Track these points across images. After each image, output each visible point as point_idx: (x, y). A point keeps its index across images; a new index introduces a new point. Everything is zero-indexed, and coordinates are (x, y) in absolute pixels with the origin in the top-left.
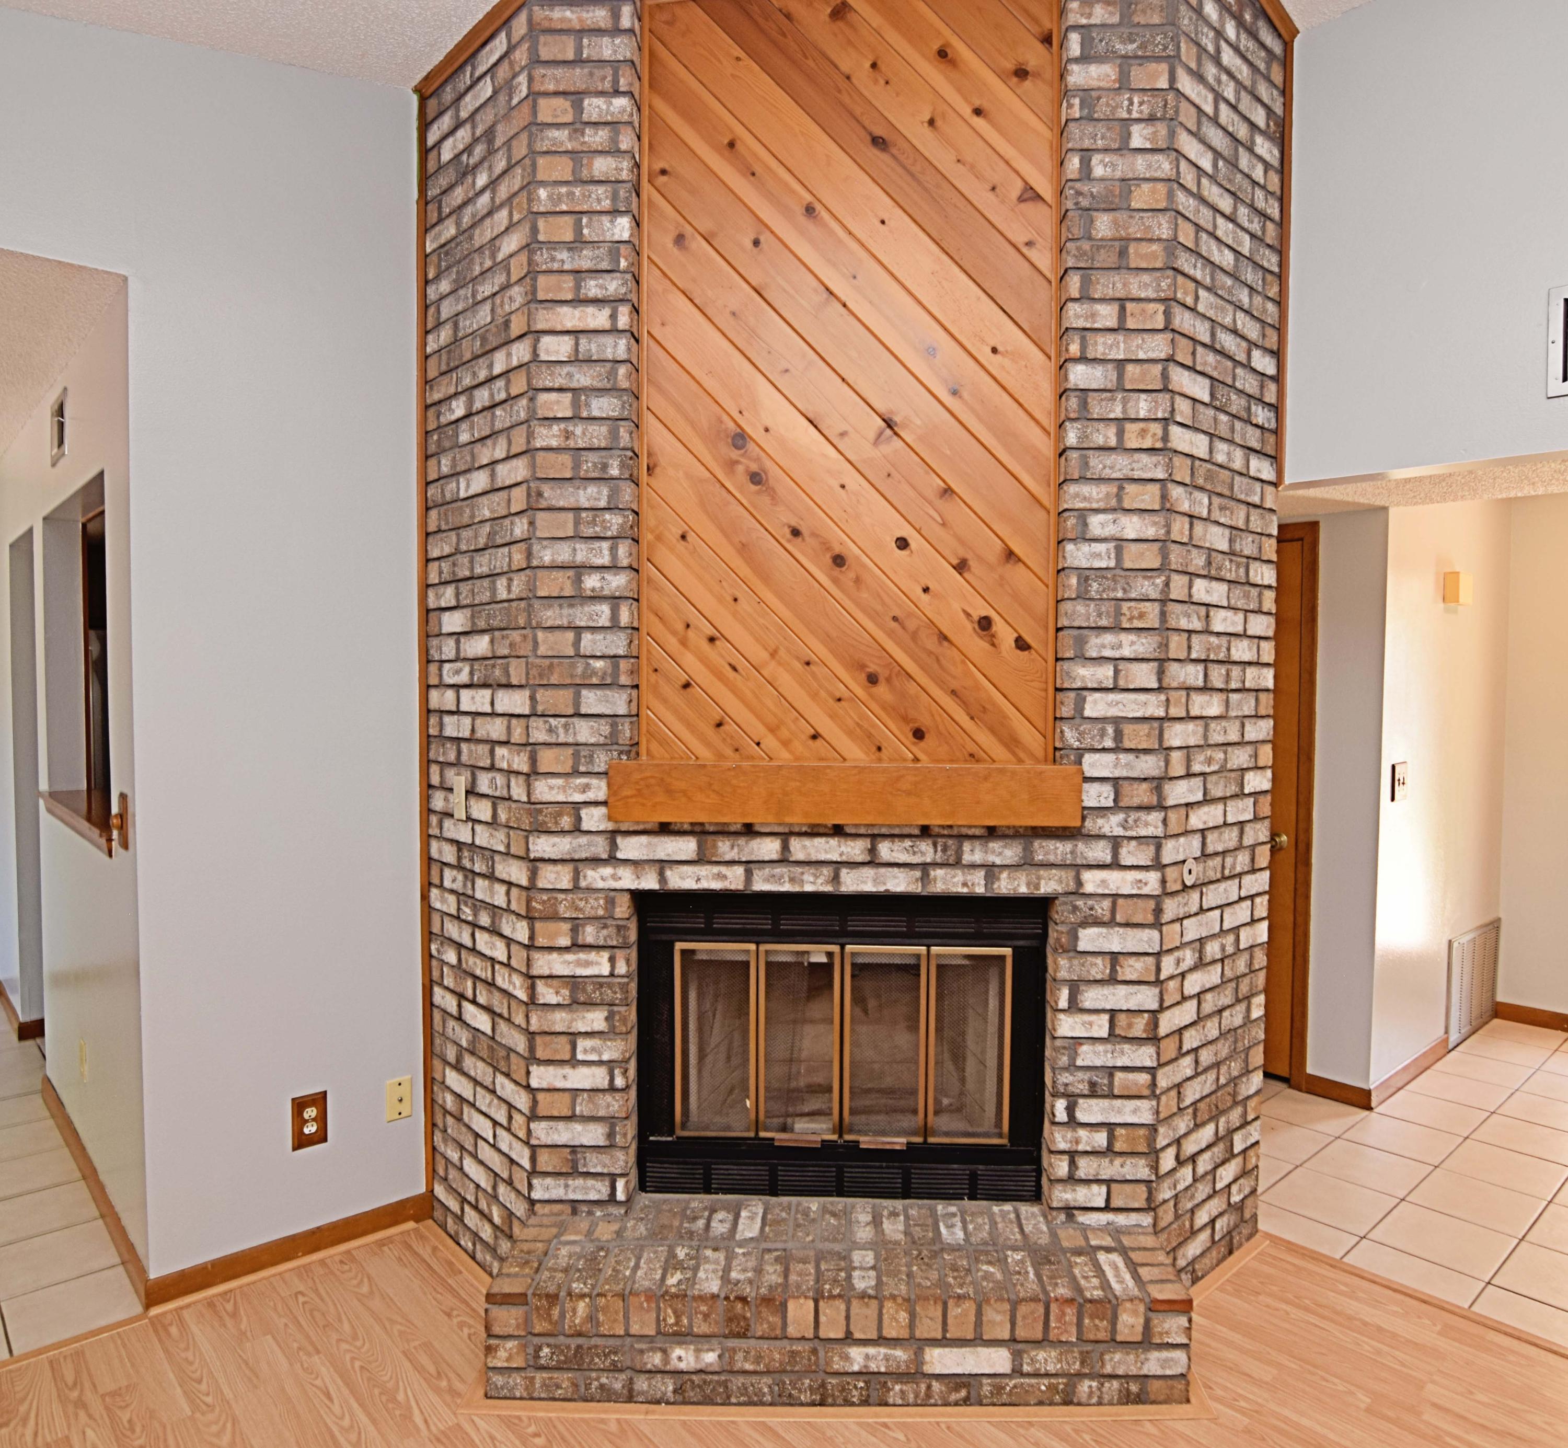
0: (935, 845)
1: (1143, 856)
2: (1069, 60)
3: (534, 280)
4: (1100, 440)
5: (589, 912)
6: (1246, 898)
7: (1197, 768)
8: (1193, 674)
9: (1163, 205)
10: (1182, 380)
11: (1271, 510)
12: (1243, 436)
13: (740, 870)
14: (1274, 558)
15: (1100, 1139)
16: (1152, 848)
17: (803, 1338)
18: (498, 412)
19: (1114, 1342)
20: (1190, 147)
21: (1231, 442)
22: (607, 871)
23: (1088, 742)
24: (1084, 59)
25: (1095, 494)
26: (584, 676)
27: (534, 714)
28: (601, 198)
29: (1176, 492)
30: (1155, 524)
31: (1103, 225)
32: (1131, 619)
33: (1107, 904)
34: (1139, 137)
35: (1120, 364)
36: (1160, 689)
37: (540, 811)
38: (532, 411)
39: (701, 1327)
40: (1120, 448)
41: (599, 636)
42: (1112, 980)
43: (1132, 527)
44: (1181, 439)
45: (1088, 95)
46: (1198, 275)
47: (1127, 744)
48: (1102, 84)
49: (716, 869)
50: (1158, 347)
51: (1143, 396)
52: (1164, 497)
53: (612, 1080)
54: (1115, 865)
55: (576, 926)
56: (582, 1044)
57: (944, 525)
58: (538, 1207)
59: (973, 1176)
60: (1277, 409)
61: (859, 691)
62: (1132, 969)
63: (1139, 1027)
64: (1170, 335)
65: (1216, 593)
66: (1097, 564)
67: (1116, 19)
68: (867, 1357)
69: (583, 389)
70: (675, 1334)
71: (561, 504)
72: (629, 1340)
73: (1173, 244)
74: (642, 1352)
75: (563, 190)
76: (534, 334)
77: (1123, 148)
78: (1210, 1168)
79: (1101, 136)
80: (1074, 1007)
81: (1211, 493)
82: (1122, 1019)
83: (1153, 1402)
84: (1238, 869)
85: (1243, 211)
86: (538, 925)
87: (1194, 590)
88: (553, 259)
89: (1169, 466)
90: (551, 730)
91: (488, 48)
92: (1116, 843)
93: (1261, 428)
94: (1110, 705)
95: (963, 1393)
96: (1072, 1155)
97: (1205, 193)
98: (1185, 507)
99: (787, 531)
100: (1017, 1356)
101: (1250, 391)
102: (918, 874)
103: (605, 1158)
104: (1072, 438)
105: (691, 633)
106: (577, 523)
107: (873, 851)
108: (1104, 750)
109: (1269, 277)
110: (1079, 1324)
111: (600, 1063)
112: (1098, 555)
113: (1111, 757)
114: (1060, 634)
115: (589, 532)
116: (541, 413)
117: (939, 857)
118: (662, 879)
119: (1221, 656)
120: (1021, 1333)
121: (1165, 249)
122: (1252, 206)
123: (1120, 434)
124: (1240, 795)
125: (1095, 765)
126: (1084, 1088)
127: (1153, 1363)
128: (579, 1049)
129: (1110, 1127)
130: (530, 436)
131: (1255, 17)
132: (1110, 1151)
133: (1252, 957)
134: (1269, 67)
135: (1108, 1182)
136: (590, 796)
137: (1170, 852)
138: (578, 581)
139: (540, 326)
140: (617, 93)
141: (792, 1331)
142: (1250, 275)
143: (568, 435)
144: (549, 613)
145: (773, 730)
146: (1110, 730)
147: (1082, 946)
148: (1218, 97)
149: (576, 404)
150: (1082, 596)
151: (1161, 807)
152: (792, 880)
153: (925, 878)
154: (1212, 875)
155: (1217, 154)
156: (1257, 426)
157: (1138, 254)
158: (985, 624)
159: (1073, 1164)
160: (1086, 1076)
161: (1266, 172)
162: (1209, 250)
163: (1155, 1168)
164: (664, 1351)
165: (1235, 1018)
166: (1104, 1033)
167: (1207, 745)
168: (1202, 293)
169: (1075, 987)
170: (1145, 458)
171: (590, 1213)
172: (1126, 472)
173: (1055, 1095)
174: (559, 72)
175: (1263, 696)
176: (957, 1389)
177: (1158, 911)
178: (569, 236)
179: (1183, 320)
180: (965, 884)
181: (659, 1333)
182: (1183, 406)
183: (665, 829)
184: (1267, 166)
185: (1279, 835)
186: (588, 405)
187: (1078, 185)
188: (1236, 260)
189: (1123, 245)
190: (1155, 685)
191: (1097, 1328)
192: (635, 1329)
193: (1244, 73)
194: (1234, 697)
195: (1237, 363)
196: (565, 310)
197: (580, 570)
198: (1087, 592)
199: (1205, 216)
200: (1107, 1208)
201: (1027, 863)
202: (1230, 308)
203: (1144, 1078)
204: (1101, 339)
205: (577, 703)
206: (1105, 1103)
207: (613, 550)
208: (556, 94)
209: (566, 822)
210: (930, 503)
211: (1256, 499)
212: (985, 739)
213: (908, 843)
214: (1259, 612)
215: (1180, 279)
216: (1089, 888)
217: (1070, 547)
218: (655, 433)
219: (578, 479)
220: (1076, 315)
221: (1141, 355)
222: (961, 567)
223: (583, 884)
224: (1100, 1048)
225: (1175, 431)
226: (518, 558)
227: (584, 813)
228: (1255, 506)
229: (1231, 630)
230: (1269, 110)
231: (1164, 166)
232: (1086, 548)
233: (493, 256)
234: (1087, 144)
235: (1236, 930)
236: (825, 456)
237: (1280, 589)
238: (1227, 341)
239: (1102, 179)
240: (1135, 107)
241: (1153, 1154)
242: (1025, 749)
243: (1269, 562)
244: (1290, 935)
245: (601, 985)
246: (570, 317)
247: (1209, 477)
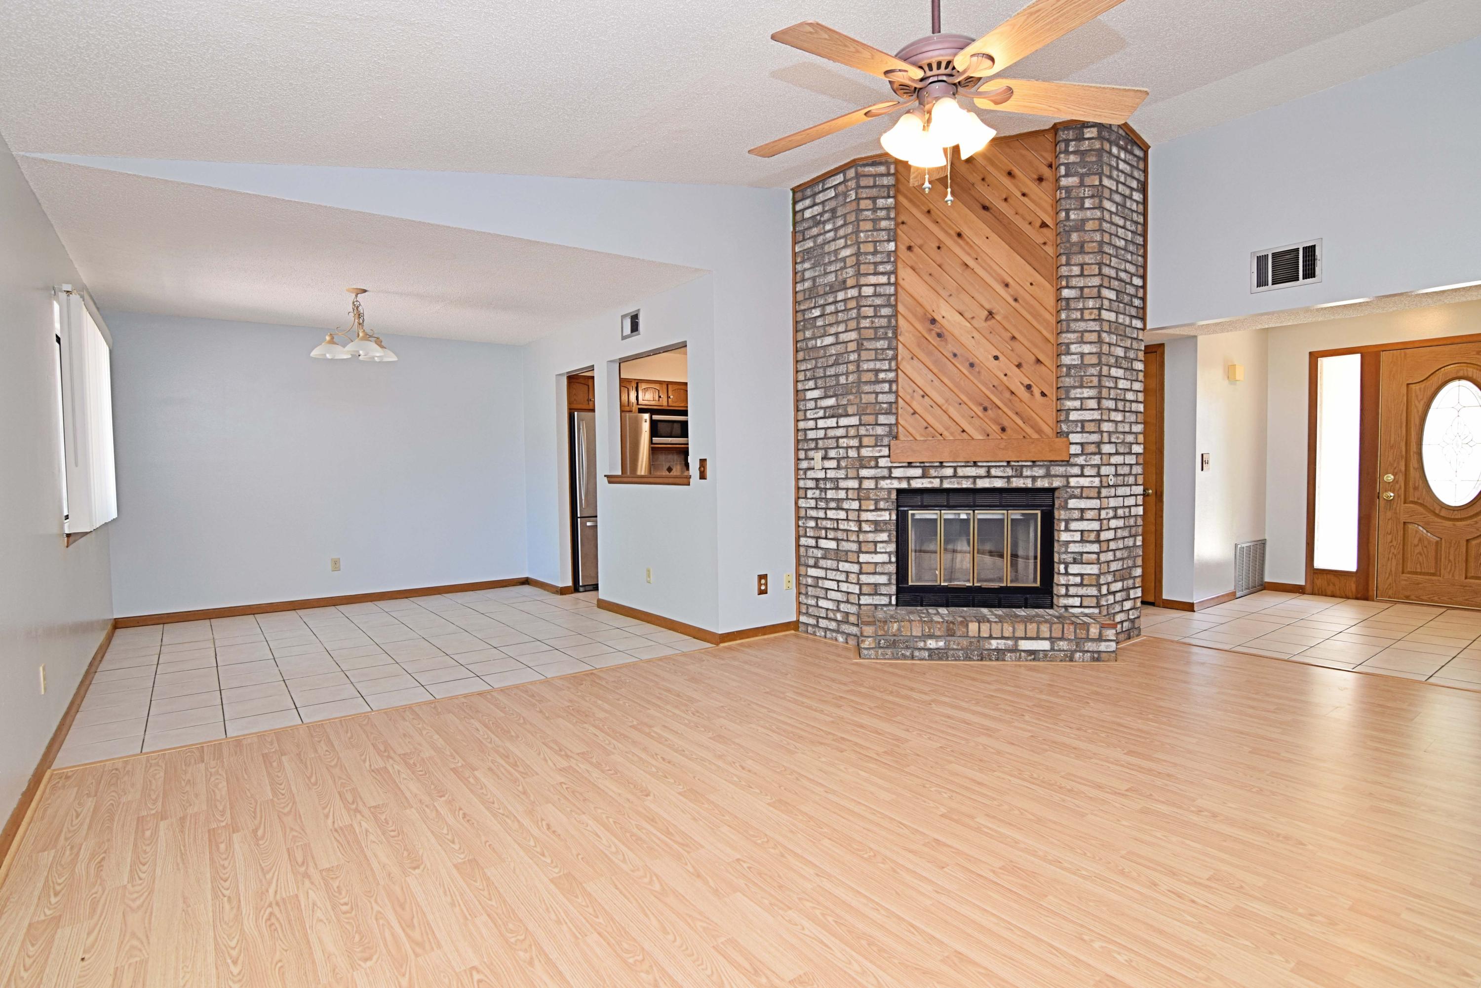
0: (1012, 469)
1: (1093, 472)
2: (1060, 177)
3: (859, 266)
4: (1074, 316)
5: (881, 496)
6: (1133, 495)
7: (1113, 440)
8: (1111, 404)
9: (1097, 228)
10: (1106, 293)
11: (1142, 340)
12: (1130, 311)
13: (938, 480)
14: (1143, 359)
15: (1078, 580)
16: (1096, 469)
17: (974, 637)
18: (840, 314)
19: (1088, 639)
20: (1107, 205)
21: (1124, 314)
22: (888, 481)
23: (1071, 429)
24: (1067, 175)
25: (1072, 337)
26: (879, 410)
27: (860, 424)
28: (884, 235)
29: (1104, 335)
30: (1096, 347)
31: (1075, 237)
32: (1087, 383)
33: (1079, 490)
34: (1088, 203)
35: (1082, 289)
36: (1099, 409)
37: (863, 460)
38: (859, 314)
39: (938, 633)
40: (1082, 319)
41: (885, 395)
42: (1082, 519)
43: (1087, 349)
44: (1105, 315)
45: (1068, 189)
46: (1111, 252)
47: (1086, 430)
48: (1074, 184)
49: (929, 480)
50: (1096, 281)
51: (1091, 300)
52: (1099, 336)
53: (890, 559)
54: (1082, 475)
55: (877, 502)
56: (879, 545)
57: (1012, 350)
58: (862, 607)
59: (1026, 599)
60: (1144, 299)
61: (980, 414)
62: (1089, 515)
63: (1092, 537)
64: (1101, 277)
65: (1119, 373)
66: (1074, 363)
67: (1078, 160)
68: (998, 644)
69: (878, 306)
70: (928, 635)
71: (870, 347)
72: (912, 638)
73: (1101, 243)
74: (917, 642)
75: (870, 233)
76: (859, 286)
77: (1082, 208)
78: (1121, 599)
79: (1073, 204)
80: (1067, 529)
81: (1117, 335)
82: (1086, 534)
83: (1103, 661)
84: (1130, 483)
85: (1128, 223)
86: (862, 502)
87: (1111, 372)
88: (866, 259)
89: (1101, 326)
90: (867, 430)
91: (832, 178)
92: (1082, 467)
93: (1137, 307)
94: (1079, 415)
95: (1033, 657)
96: (1067, 586)
97: (1113, 220)
98: (1107, 340)
99: (952, 354)
100: (1052, 643)
101: (1132, 293)
102: (1006, 480)
103: (887, 588)
104: (1063, 316)
105: (915, 394)
106: (876, 354)
107: (988, 472)
108: (1077, 432)
109: (1139, 247)
110: (1075, 632)
111: (885, 553)
112: (1074, 360)
113: (1080, 435)
114: (1059, 390)
115: (881, 357)
116: (862, 315)
117: (1014, 474)
118: (909, 484)
119: (1122, 398)
120: (1054, 635)
121: (1099, 245)
122: (1132, 221)
123: (1082, 314)
124: (1130, 453)
125: (1074, 438)
126: (1071, 560)
127: (1103, 646)
128: (878, 547)
129: (1082, 575)
130: (858, 323)
131: (1132, 146)
132: (1081, 585)
133: (1136, 520)
134: (1138, 164)
135: (1081, 596)
136: (882, 454)
137: (1104, 470)
138: (876, 375)
139: (862, 283)
140: (889, 197)
141: (970, 634)
142: (1131, 248)
143: (872, 322)
144: (866, 387)
145: (946, 430)
146: (1079, 425)
147: (1070, 506)
148: (1118, 182)
149: (875, 311)
150: (1068, 375)
151: (1100, 453)
152: (958, 483)
153: (1009, 482)
154: (1119, 483)
155: (1117, 204)
156: (1135, 307)
157: (1088, 247)
158: (1029, 387)
159: (1067, 590)
160: (1072, 555)
161: (1137, 205)
162: (1115, 242)
163: (1100, 591)
164: (924, 641)
165: (1130, 542)
166: (1079, 539)
167: (1116, 432)
168: (1113, 259)
169: (1067, 522)
170: (1092, 323)
171: (882, 609)
172: (1084, 328)
173: (1060, 563)
174: (867, 190)
175: (1139, 415)
176: (1030, 655)
177: (1099, 493)
178: (872, 250)
179: (1106, 270)
180: (1024, 484)
181: (923, 635)
182: (1106, 303)
183: (910, 465)
184: (1138, 202)
185: (1148, 490)
186: (880, 311)
187: (1065, 223)
188: (1126, 243)
189: (1082, 245)
190: (1097, 407)
191: (1082, 634)
192: (914, 634)
193: (1127, 169)
194: (1127, 414)
195: (1126, 283)
196: (871, 277)
197: (877, 371)
198: (1070, 373)
199: (1113, 229)
200: (1081, 606)
201: (1048, 475)
202: (1123, 262)
203: (1094, 556)
204: (1074, 279)
205: (876, 420)
206: (1080, 566)
207: (890, 364)
208: (866, 198)
209: (873, 463)
210: (1007, 342)
211: (1135, 336)
212: (1029, 430)
213: (1002, 469)
214: (1137, 380)
215: (1104, 255)
216: (1072, 484)
217: (1063, 357)
218: (902, 322)
219: (876, 339)
220: (1064, 271)
221: (1090, 285)
222: (1019, 366)
223: (879, 486)
224: (1077, 545)
225: (1103, 312)
226: (852, 367)
227: (880, 460)
228: (1135, 339)
229: (1125, 387)
230: (1138, 180)
231: (1098, 213)
232: (1069, 357)
233: (836, 256)
234: (1068, 207)
235: (1129, 507)
236: (966, 326)
237: (1146, 373)
238: (1123, 275)
239: (1073, 220)
240: (1086, 192)
241: (1099, 586)
242: (1045, 434)
243: (1141, 361)
244: (1153, 536)
245: (886, 523)
246: (873, 280)
247: (1116, 329)
